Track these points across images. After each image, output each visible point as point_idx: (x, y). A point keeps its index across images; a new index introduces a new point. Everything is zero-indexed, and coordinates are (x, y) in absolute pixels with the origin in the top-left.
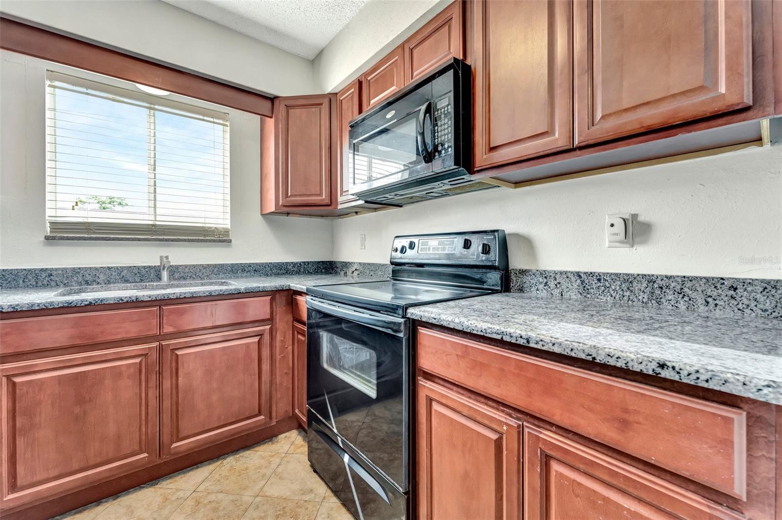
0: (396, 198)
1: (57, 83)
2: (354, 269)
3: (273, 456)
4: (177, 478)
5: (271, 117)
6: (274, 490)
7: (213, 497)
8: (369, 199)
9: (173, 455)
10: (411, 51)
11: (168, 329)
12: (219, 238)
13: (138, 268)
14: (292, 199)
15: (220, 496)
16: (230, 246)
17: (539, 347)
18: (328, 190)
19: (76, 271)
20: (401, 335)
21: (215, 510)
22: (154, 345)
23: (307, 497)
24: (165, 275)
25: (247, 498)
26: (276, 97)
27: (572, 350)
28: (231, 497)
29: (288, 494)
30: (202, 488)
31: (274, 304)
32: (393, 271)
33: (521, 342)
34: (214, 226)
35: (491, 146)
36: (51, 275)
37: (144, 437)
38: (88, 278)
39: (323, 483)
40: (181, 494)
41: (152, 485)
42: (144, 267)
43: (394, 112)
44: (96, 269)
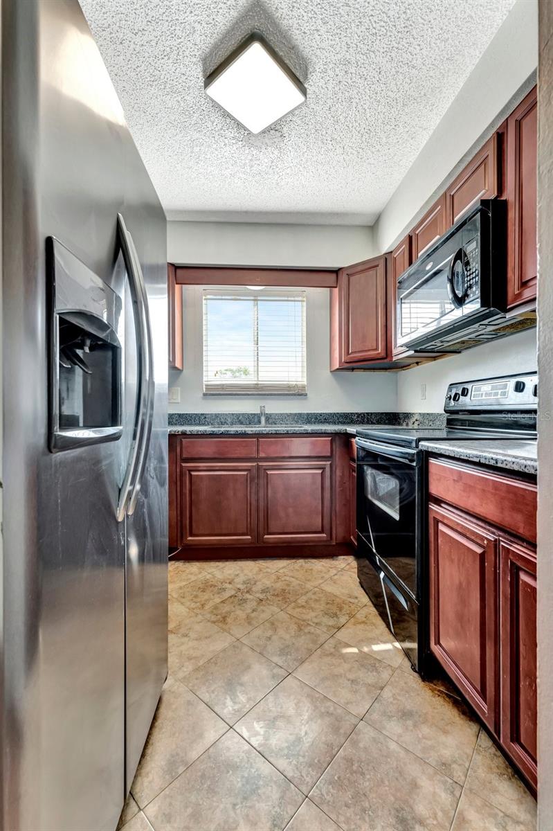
0: (446, 345)
1: (209, 297)
2: (414, 420)
3: (332, 568)
4: (268, 561)
5: (336, 287)
6: (329, 588)
7: (287, 578)
8: (418, 349)
9: (264, 543)
10: (453, 196)
11: (262, 455)
12: (297, 393)
13: (248, 414)
14: (351, 356)
15: (293, 579)
16: (306, 399)
17: (503, 466)
18: (384, 343)
19: (217, 416)
20: (414, 464)
21: (288, 585)
22: (254, 464)
23: (352, 600)
24: (263, 419)
25: (309, 586)
26: (340, 269)
27: (525, 466)
28: (298, 582)
29: (338, 593)
30: (281, 571)
31: (334, 444)
32: (448, 420)
33: (492, 463)
34: (295, 383)
35: (524, 281)
36: (205, 418)
37: (249, 526)
38: (223, 420)
39: (367, 596)
40: (269, 570)
41: (253, 561)
42: (252, 414)
43: (432, 263)
44: (226, 414)
